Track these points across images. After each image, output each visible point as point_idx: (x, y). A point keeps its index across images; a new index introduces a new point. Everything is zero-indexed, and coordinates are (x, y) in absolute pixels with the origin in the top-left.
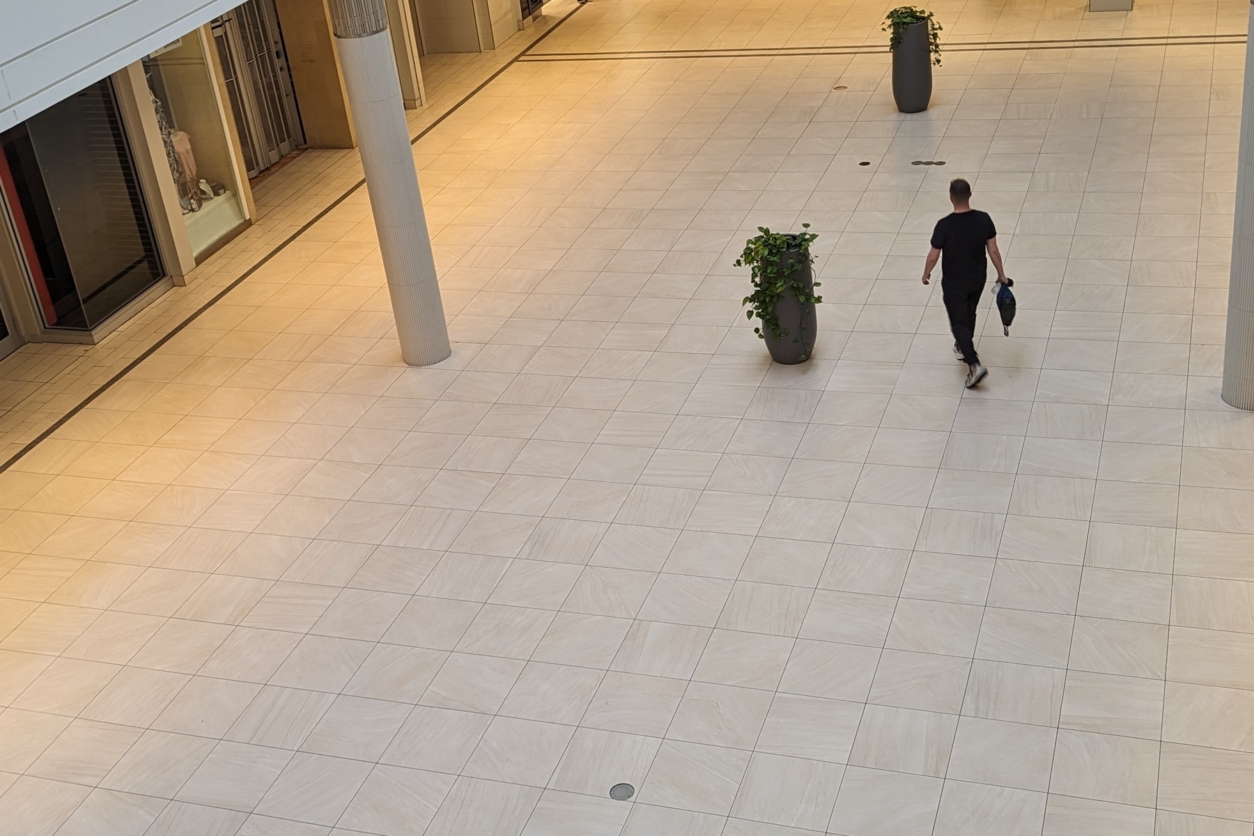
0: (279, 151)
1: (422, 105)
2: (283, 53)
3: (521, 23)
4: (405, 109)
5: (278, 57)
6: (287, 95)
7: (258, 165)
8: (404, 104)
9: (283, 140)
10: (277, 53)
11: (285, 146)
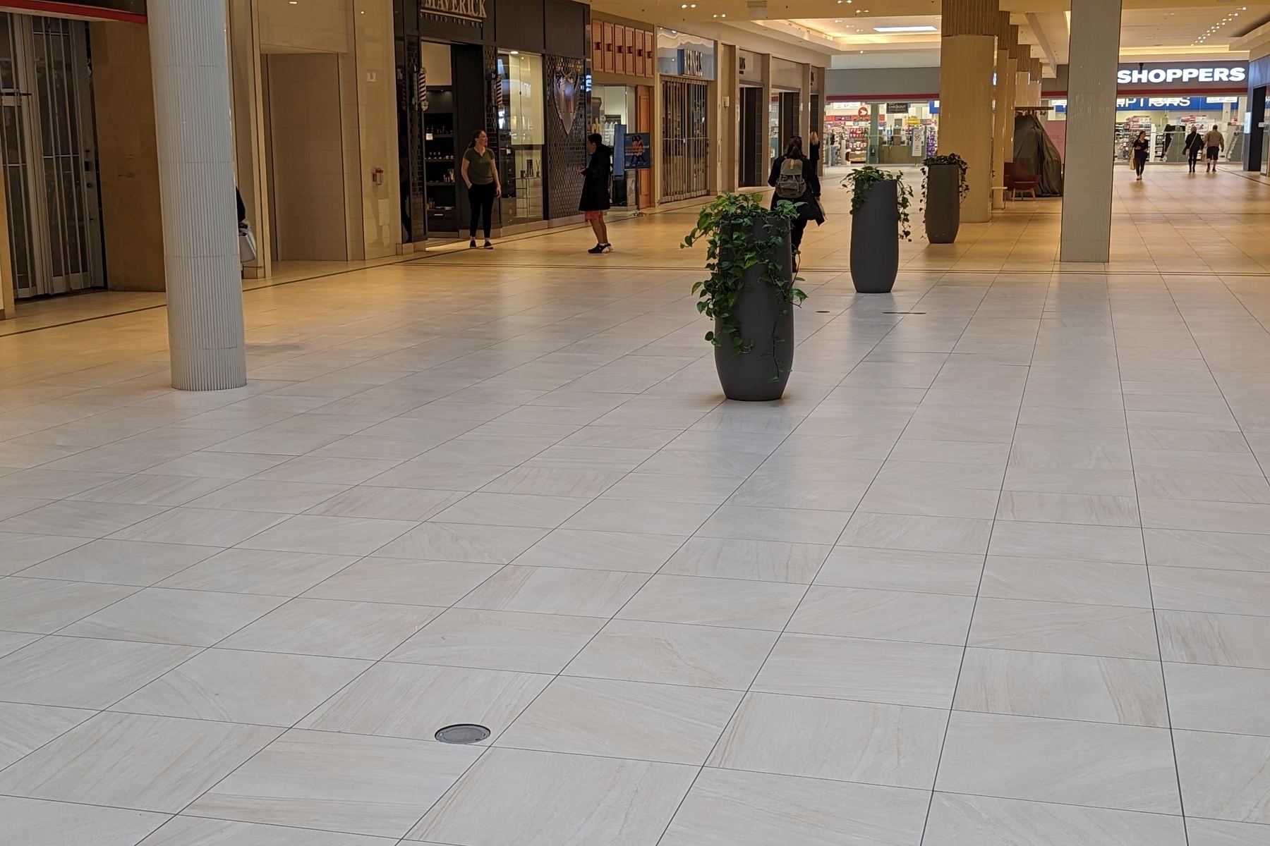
0: (68, 281)
1: (265, 277)
2: (93, 165)
3: (399, 247)
4: (243, 278)
5: (87, 169)
6: (91, 219)
7: (34, 284)
8: (242, 272)
9: (75, 271)
10: (86, 163)
11: (77, 280)
